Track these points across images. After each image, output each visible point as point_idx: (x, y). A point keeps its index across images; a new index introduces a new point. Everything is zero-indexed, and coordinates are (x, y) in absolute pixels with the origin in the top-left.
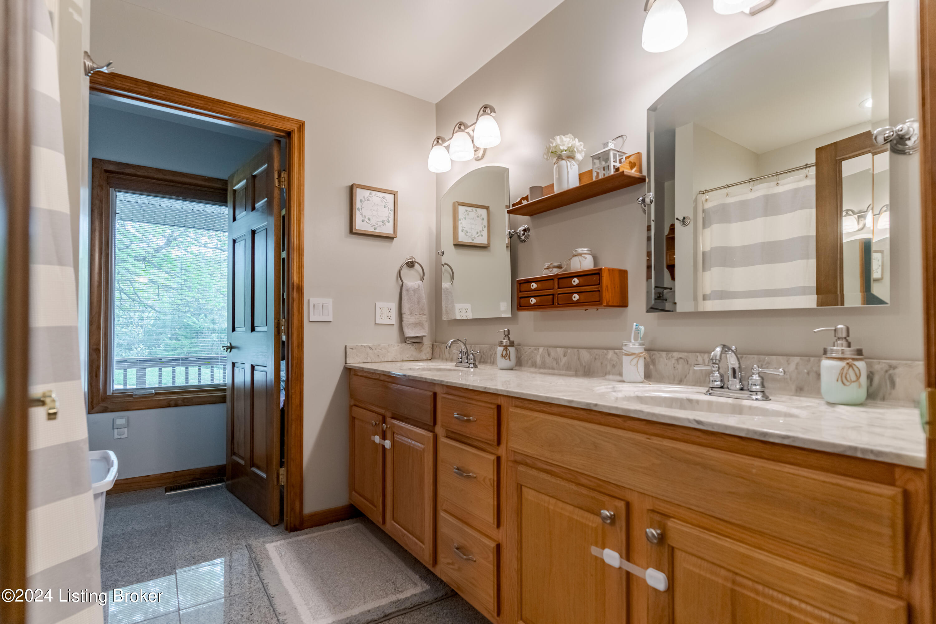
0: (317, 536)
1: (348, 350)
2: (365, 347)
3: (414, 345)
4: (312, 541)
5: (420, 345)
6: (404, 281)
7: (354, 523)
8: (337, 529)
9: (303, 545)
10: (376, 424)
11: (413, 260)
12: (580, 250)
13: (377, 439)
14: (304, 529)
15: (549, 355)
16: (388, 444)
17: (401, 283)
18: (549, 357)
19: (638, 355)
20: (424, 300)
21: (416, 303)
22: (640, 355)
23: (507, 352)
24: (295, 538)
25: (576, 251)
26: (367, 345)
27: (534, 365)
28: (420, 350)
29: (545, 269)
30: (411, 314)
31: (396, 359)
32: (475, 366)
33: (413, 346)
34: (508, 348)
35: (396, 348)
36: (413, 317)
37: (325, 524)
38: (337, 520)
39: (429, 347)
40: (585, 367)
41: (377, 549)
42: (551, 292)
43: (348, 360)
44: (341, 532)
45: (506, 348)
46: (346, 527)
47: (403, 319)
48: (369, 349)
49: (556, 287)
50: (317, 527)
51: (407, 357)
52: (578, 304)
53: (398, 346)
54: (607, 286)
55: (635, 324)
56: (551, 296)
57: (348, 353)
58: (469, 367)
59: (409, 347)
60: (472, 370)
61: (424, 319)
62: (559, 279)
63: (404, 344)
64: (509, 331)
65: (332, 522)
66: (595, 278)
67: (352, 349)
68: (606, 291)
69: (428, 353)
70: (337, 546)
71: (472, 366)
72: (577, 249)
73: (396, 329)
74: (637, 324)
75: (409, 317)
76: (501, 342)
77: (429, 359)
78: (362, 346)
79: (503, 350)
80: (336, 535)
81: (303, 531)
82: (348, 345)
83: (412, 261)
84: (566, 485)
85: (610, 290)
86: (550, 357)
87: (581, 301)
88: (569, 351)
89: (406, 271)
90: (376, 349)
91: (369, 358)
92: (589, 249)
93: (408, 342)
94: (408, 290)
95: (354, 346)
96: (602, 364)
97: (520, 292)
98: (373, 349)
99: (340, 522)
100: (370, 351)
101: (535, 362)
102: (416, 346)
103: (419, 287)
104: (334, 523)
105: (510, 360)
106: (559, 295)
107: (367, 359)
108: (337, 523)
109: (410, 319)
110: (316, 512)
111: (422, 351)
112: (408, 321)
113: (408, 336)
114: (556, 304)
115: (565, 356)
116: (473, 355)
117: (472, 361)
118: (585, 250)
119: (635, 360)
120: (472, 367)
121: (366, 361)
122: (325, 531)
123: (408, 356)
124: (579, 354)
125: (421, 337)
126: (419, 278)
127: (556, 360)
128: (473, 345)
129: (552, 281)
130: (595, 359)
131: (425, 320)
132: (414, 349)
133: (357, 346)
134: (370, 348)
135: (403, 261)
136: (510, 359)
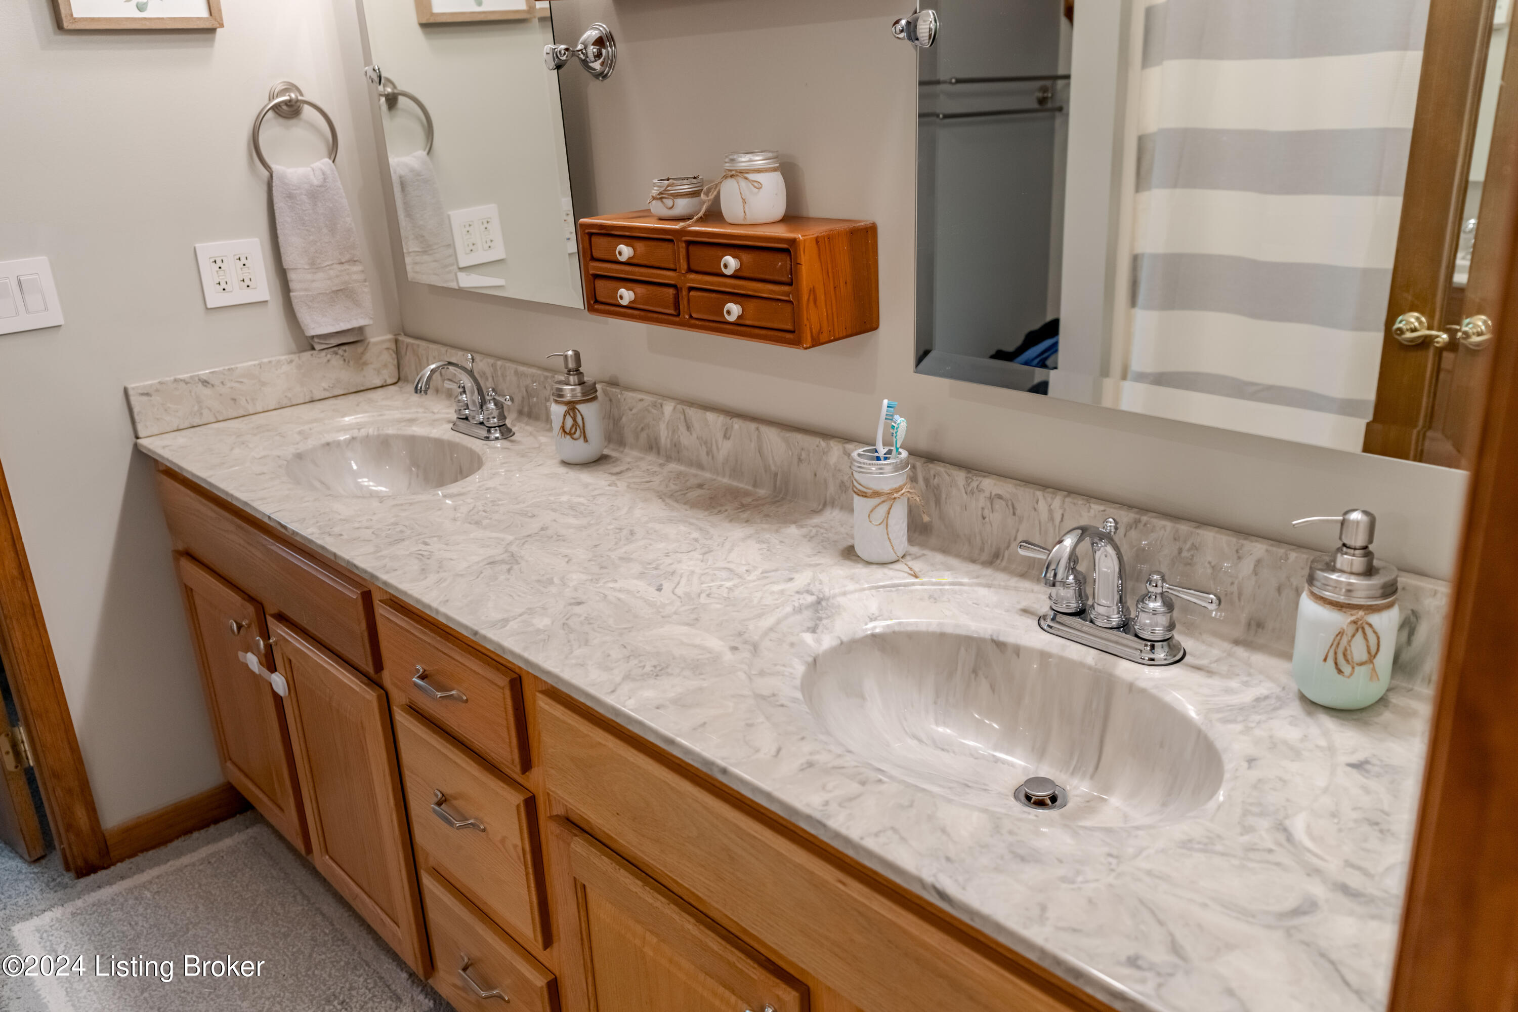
0: (150, 882)
1: (133, 399)
2: (187, 383)
3: (340, 351)
4: (136, 899)
5: (359, 349)
6: (274, 167)
7: (247, 828)
8: (204, 852)
9: (114, 914)
10: (240, 627)
11: (293, 96)
12: (744, 161)
13: (252, 661)
14: (114, 864)
15: (688, 428)
16: (278, 682)
17: (266, 173)
18: (689, 433)
19: (890, 497)
20: (349, 220)
21: (325, 230)
22: (895, 495)
23: (575, 420)
24: (93, 894)
25: (732, 160)
26: (192, 377)
27: (653, 446)
28: (360, 363)
29: (654, 198)
30: (314, 266)
31: (290, 399)
32: (507, 433)
33: (336, 354)
34: (578, 407)
35: (285, 368)
36: (320, 275)
37: (171, 841)
38: (204, 825)
39: (388, 349)
40: (776, 475)
41: (305, 902)
42: (669, 276)
43: (140, 427)
44: (213, 861)
45: (572, 406)
46: (228, 842)
47: (292, 285)
48: (200, 385)
49: (684, 266)
50: (151, 853)
51: (325, 389)
52: (740, 329)
53: (291, 361)
54: (813, 291)
55: (886, 402)
56: (671, 291)
57: (136, 410)
58: (487, 438)
59: (325, 360)
60: (498, 444)
61: (355, 277)
62: (689, 243)
63: (307, 355)
64: (577, 355)
65: (188, 832)
66: (780, 262)
67: (147, 394)
68: (812, 304)
69: (385, 366)
70: (201, 908)
71: (497, 435)
72: (735, 157)
73: (275, 313)
74: (894, 403)
75: (309, 277)
76: (559, 394)
77: (389, 381)
78: (176, 380)
79: (565, 416)
80: (200, 871)
81: (112, 868)
82: (130, 386)
83: (290, 101)
84: (676, 917)
85: (821, 297)
86: (691, 434)
87: (748, 322)
88: (736, 427)
89: (272, 131)
90: (222, 383)
91: (205, 412)
92: (771, 155)
93: (318, 347)
94: (290, 196)
95: (151, 385)
96: (815, 475)
97: (593, 259)
98: (213, 386)
99: (212, 829)
100: (207, 391)
101: (657, 440)
102: (346, 354)
103: (325, 179)
104: (196, 835)
105: (586, 440)
106: (692, 293)
107: (201, 414)
108: (203, 832)
109: (313, 281)
110: (138, 818)
111: (365, 364)
112: (306, 290)
113: (311, 332)
114: (687, 317)
115: (726, 437)
116: (495, 405)
117: (496, 420)
118: (759, 160)
119: (883, 509)
120: (497, 438)
121: (197, 421)
122: (169, 863)
123: (325, 385)
124: (759, 438)
125: (361, 329)
126: (323, 149)
127: (706, 443)
128: (499, 363)
129: (670, 245)
130: (800, 460)
131: (360, 277)
132: (342, 362)
133: (160, 383)
134: (205, 383)
135: (259, 101)
136: (585, 437)
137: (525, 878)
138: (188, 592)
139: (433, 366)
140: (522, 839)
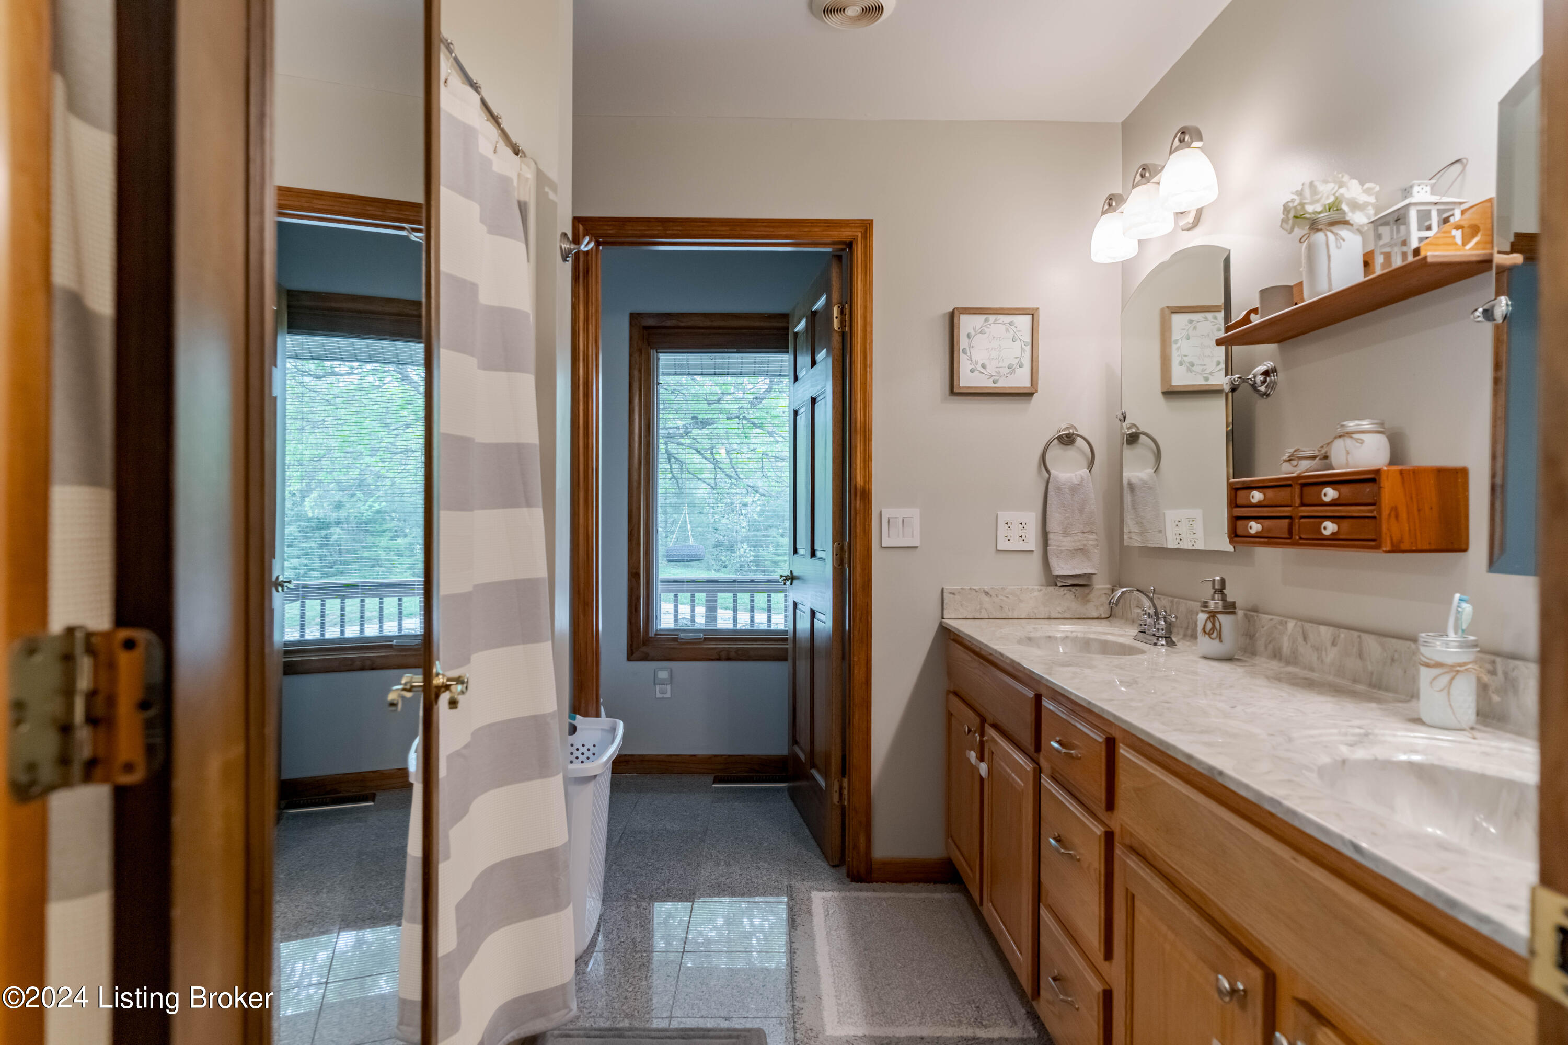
0: (888, 899)
1: (945, 595)
2: (976, 592)
3: (1073, 589)
4: (878, 904)
5: (1086, 590)
6: (1052, 471)
7: (953, 892)
8: (923, 895)
9: (864, 906)
10: (969, 731)
11: (1071, 431)
12: (1352, 425)
13: (972, 756)
14: (872, 882)
15: (1305, 638)
16: (983, 768)
17: (1047, 475)
18: (1304, 643)
19: (1454, 670)
20: (1093, 507)
21: (1077, 512)
22: (1458, 668)
23: (1214, 624)
24: (856, 892)
25: (1342, 426)
26: (980, 589)
27: (1276, 655)
28: (1085, 600)
29: (1285, 461)
30: (1066, 532)
31: (1035, 614)
32: (1170, 643)
33: (1071, 591)
34: (1218, 616)
35: (1036, 594)
36: (1069, 538)
37: (907, 882)
38: (927, 880)
39: (1106, 594)
40: (1372, 673)
41: (973, 945)
42: (1286, 511)
43: (945, 612)
44: (926, 901)
45: (1213, 615)
46: (938, 896)
47: (1050, 542)
48: (984, 594)
49: (1297, 501)
50: (893, 884)
51: (1059, 612)
52: (1334, 541)
53: (1041, 590)
54: (1394, 509)
55: (1457, 596)
56: (1287, 521)
57: (945, 601)
58: (1155, 644)
59: (1062, 593)
60: (1163, 650)
61: (1091, 542)
62: (1304, 485)
63: (1051, 588)
64: (1223, 581)
65: (917, 881)
66: (1367, 488)
67: (953, 594)
68: (1393, 519)
69: (1102, 605)
70: (911, 923)
71: (1164, 642)
72: (1345, 423)
73: (1036, 559)
74: (1464, 597)
75: (1061, 538)
76: (1205, 605)
77: (1103, 616)
78: (970, 589)
79: (1206, 621)
80: (918, 904)
81: (871, 884)
82: (946, 587)
83: (1069, 434)
85: (1403, 515)
86: (1307, 643)
87: (1341, 537)
88: (1342, 636)
89: (1056, 452)
90: (997, 596)
91: (983, 611)
92: (1376, 421)
93: (1059, 584)
94: (1059, 489)
95: (957, 589)
96: (1405, 672)
97: (1237, 506)
98: (991, 596)
99: (932, 885)
100: (987, 599)
101: (1280, 649)
102: (1076, 592)
103: (1082, 481)
104: (921, 885)
105: (1221, 641)
106: (1303, 520)
107: (981, 612)
108: (926, 885)
109: (1063, 541)
110: (892, 858)
111: (1088, 601)
112: (1057, 546)
113: (1057, 573)
114: (1297, 538)
115: (1334, 644)
116: (1165, 621)
117: (1163, 632)
118: (1365, 424)
119: (1445, 679)
120: (1163, 645)
121: (977, 616)
122: (903, 894)
123: (1059, 609)
124: (1360, 643)
125: (1089, 576)
126: (1085, 463)
127: (1317, 649)
128: (1176, 600)
129: (1289, 489)
130: (1393, 660)
131: (1095, 543)
132: (1073, 597)
133: (962, 589)
134: (987, 593)
135: (1052, 433)
136: (1220, 638)
137: (1098, 895)
138: (950, 715)
139: (1124, 589)
140: (1100, 863)
